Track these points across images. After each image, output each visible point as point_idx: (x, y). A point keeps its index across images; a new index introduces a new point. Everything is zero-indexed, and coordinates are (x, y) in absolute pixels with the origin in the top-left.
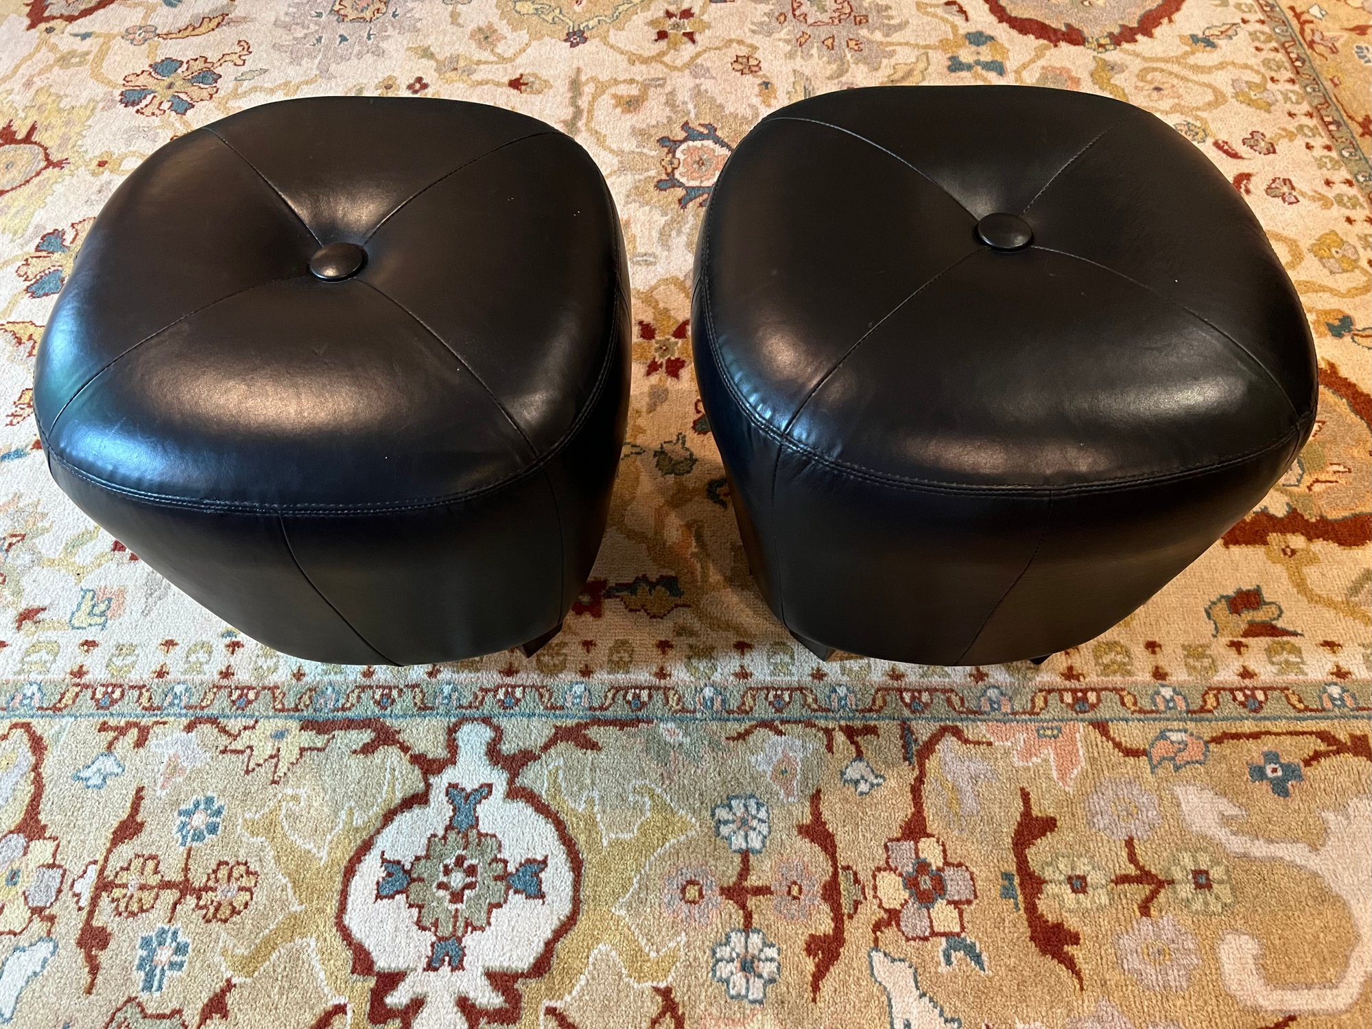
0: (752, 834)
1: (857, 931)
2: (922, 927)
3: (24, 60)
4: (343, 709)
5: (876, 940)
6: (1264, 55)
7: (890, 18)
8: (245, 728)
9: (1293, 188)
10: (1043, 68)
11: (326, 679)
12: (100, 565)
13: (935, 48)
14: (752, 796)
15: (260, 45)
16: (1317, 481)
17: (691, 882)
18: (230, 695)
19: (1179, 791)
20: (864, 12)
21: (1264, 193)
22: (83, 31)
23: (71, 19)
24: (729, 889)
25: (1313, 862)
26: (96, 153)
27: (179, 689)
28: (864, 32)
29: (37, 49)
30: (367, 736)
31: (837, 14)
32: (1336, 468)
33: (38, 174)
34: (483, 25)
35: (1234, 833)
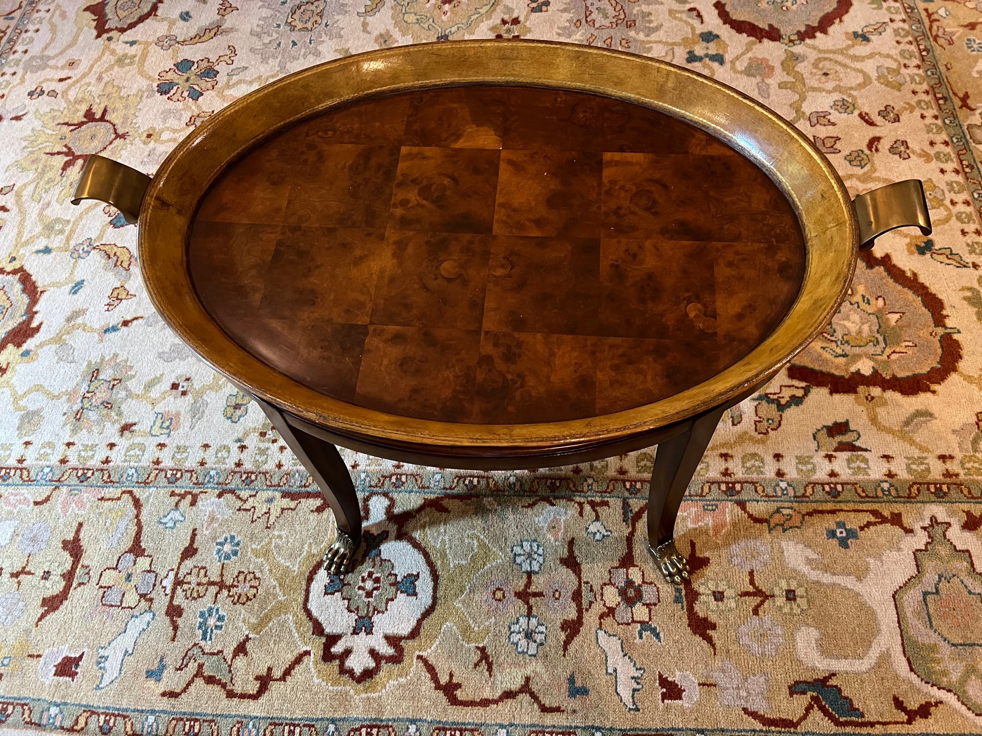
0: (534, 562)
1: (591, 619)
2: (627, 617)
3: (96, 61)
4: (305, 486)
5: (601, 624)
6: (902, 46)
7: (650, 22)
8: (250, 496)
9: (908, 148)
10: (750, 59)
11: (295, 468)
12: (164, 398)
13: (679, 45)
14: (535, 541)
15: (242, 49)
16: (894, 352)
17: (499, 589)
18: (241, 477)
19: (783, 544)
20: (633, 18)
21: (888, 151)
22: (130, 39)
23: (122, 30)
24: (519, 593)
25: (858, 587)
26: (144, 128)
27: (212, 473)
28: (632, 33)
29: (103, 53)
30: (318, 502)
31: (614, 20)
32: (907, 344)
33: (111, 143)
34: (383, 32)
35: (813, 569)
